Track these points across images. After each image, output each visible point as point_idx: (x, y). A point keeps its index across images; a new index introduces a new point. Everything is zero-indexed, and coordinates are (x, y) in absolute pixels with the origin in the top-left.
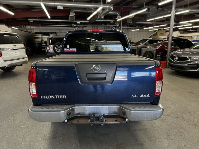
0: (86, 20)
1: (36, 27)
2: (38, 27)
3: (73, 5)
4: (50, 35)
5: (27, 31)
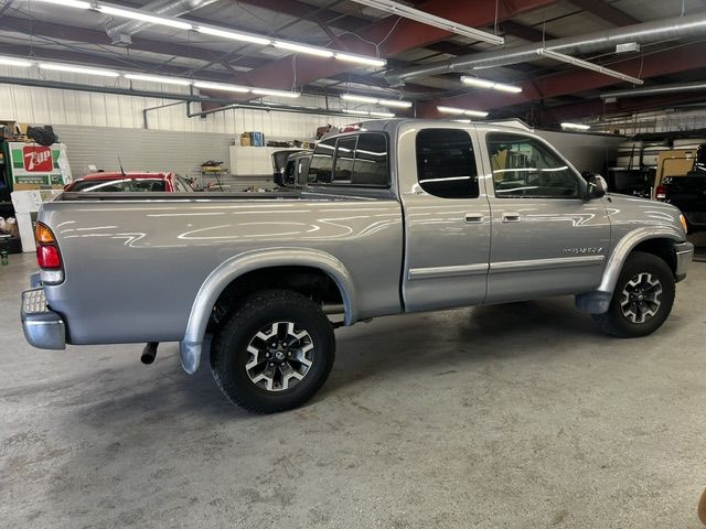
1: (665, 116)
2: (672, 116)
3: (677, 27)
4: (676, 142)
5: (617, 132)
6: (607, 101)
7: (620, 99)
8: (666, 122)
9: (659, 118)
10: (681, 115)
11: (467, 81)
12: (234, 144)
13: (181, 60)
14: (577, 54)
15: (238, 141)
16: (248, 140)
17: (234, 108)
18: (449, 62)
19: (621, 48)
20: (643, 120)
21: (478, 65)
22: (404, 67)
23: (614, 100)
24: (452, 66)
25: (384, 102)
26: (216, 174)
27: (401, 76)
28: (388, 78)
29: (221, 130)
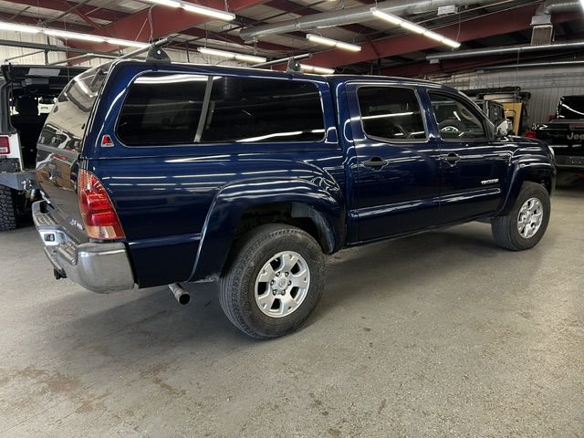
6: (431, 62)
7: (442, 61)
8: (477, 82)
9: (472, 78)
10: (489, 76)
11: (313, 38)
13: (35, 9)
14: (407, 16)
18: (296, 21)
19: (442, 11)
20: (460, 80)
21: (321, 24)
22: (256, 25)
23: (437, 61)
24: (298, 25)
25: (239, 57)
27: (254, 34)
28: (241, 35)
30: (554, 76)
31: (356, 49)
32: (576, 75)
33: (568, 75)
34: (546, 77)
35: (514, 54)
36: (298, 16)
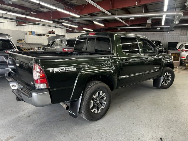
0: (161, 25)
6: (118, 29)
7: (121, 29)
11: (95, 22)
12: (27, 34)
13: (16, 9)
14: (121, 18)
15: (28, 33)
16: (31, 33)
17: (36, 25)
18: (90, 17)
19: (131, 19)
23: (120, 29)
26: (22, 43)
27: (77, 19)
29: (22, 30)
30: (146, 34)
31: (103, 25)
32: (151, 34)
33: (149, 34)
34: (144, 34)
35: (140, 28)
36: (90, 16)
